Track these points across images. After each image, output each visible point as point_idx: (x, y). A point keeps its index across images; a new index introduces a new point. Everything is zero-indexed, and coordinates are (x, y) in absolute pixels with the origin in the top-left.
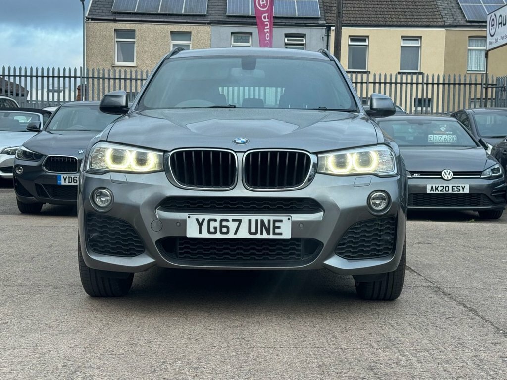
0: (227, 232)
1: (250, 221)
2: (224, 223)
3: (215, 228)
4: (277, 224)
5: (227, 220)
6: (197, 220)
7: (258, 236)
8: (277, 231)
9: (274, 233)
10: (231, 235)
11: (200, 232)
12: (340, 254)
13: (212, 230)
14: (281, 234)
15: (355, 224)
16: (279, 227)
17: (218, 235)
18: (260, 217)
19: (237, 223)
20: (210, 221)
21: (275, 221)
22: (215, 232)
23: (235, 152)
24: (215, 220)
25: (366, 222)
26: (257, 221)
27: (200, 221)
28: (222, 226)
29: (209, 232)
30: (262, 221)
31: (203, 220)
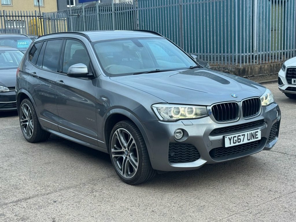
2: (239, 137)
3: (236, 140)
6: (229, 138)
9: (256, 138)
11: (230, 144)
17: (237, 144)
19: (243, 136)
20: (234, 137)
21: (256, 132)
22: (236, 143)
23: (238, 102)
24: (235, 137)
27: (230, 138)
28: (238, 139)
29: (234, 143)
31: (231, 137)
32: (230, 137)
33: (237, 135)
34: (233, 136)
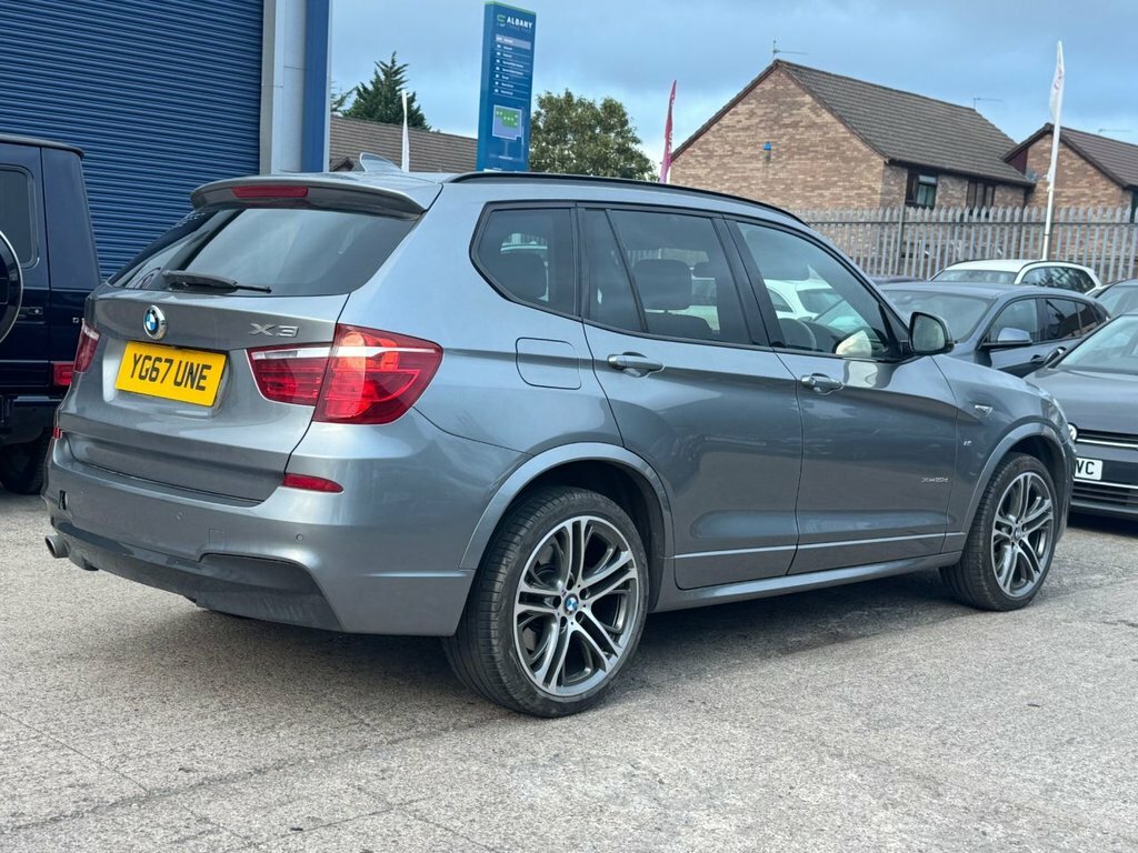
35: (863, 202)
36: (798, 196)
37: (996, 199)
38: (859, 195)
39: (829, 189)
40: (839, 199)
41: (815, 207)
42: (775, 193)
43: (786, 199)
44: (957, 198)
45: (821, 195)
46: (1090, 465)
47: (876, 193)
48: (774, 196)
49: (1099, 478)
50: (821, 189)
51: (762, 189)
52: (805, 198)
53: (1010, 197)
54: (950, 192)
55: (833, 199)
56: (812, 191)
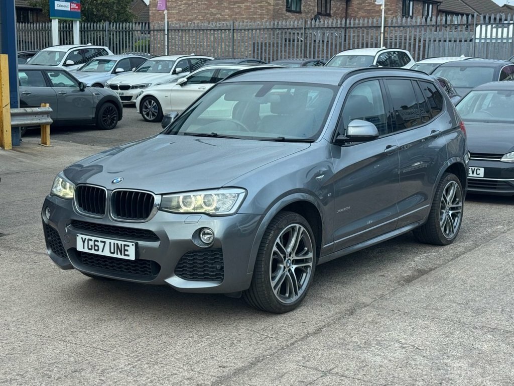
0: (98, 250)
1: (110, 243)
2: (96, 243)
4: (126, 248)
5: (98, 241)
6: (82, 238)
7: (115, 256)
8: (126, 253)
9: (125, 255)
10: (100, 253)
12: (178, 275)
13: (90, 247)
14: (128, 256)
15: (187, 253)
16: (127, 251)
17: (93, 252)
18: (116, 242)
21: (125, 245)
24: (91, 240)
25: (197, 252)
26: (114, 244)
27: (84, 239)
30: (117, 244)
32: (84, 237)
33: (94, 238)
34: (88, 237)
35: (263, 10)
36: (226, 8)
37: (332, 6)
38: (261, 7)
39: (243, 3)
40: (250, 9)
41: (237, 13)
42: (212, 6)
43: (219, 9)
44: (312, 6)
45: (239, 7)
46: (478, 170)
47: (271, 5)
48: (212, 8)
49: (483, 176)
50: (239, 3)
51: (205, 4)
52: (230, 9)
53: (339, 4)
54: (308, 3)
55: (246, 9)
56: (234, 4)
